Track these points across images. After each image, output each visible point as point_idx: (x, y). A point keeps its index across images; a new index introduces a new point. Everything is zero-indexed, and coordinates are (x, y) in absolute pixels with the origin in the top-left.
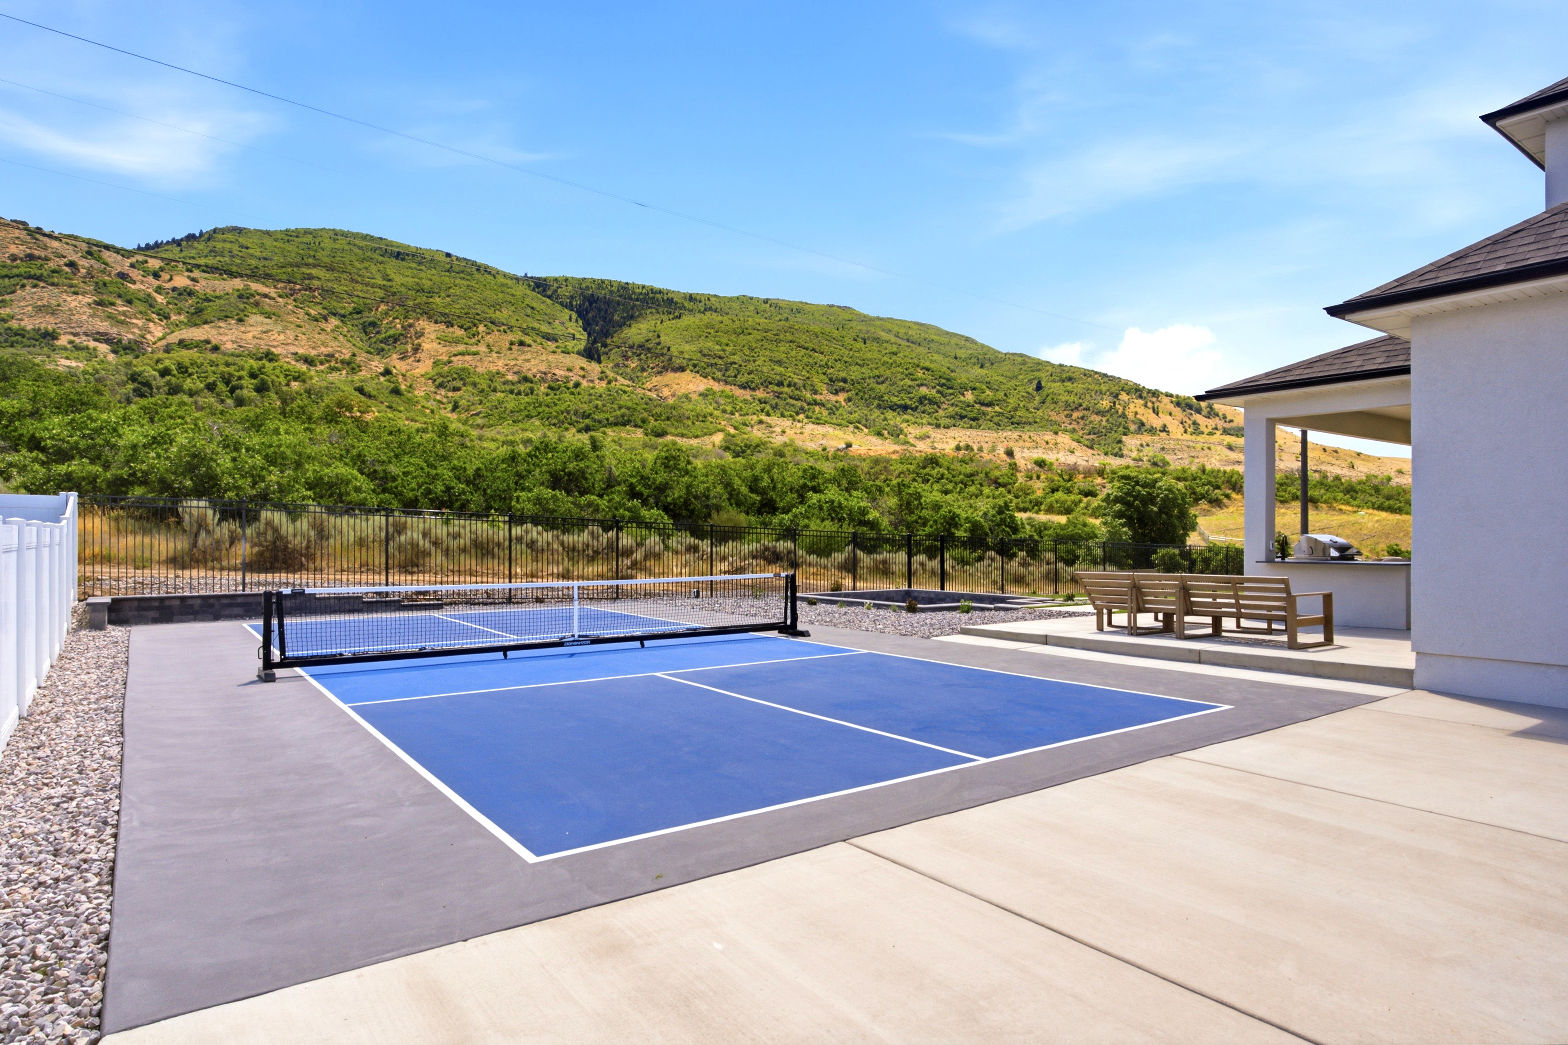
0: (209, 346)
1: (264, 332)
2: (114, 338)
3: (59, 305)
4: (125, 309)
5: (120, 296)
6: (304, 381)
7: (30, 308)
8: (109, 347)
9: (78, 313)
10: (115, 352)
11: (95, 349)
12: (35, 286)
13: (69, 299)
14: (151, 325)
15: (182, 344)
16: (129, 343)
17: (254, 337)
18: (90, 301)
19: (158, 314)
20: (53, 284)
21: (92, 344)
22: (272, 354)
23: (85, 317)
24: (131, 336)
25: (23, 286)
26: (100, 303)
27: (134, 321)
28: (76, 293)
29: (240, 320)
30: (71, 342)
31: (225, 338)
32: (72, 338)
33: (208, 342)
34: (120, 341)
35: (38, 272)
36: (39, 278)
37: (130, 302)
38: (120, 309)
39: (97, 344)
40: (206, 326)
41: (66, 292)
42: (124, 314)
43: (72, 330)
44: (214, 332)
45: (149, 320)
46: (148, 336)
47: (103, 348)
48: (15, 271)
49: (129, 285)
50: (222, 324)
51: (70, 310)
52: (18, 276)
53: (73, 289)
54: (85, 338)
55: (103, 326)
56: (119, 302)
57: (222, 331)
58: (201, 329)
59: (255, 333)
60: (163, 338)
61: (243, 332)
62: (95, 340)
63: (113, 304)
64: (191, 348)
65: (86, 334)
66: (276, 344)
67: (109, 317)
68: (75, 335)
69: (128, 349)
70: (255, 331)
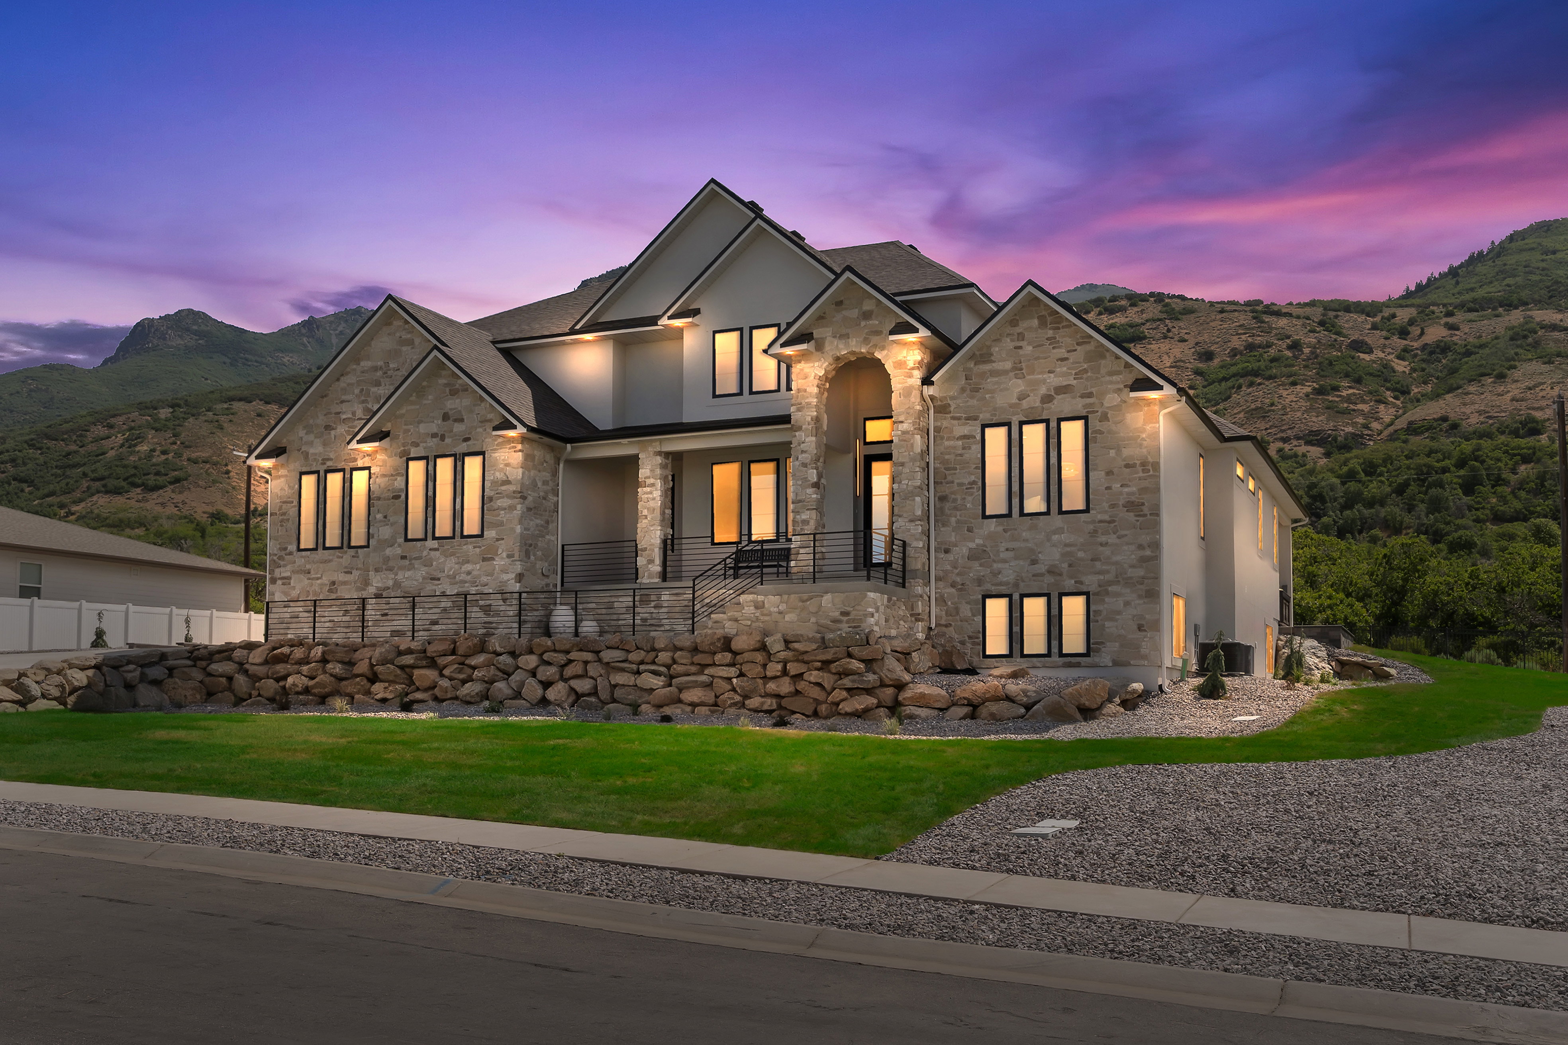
0: (1445, 425)
1: (1530, 389)
2: (1330, 436)
3: (1272, 404)
4: (1351, 391)
5: (1347, 375)
6: (1538, 461)
7: (1242, 415)
8: (1321, 450)
9: (1293, 410)
10: (1328, 455)
11: (1304, 455)
12: (1251, 384)
13: (1285, 393)
14: (1382, 407)
15: (1413, 429)
16: (1346, 439)
17: (1512, 400)
18: (1309, 390)
19: (1394, 390)
20: (1270, 378)
21: (1303, 449)
22: (1533, 420)
23: (1299, 414)
24: (1349, 429)
25: (1240, 387)
26: (1320, 391)
27: (1360, 406)
28: (1294, 384)
29: (1501, 377)
30: (1280, 450)
31: (1468, 410)
32: (1280, 445)
33: (1444, 419)
34: (1335, 439)
35: (1255, 365)
36: (1256, 373)
37: (1358, 381)
38: (1344, 393)
39: (1310, 448)
40: (1448, 397)
41: (1283, 384)
42: (1348, 399)
43: (1283, 435)
44: (1457, 401)
45: (1380, 402)
46: (1375, 425)
47: (1315, 451)
48: (1234, 369)
49: (1362, 356)
50: (1472, 389)
51: (1284, 408)
52: (1234, 375)
53: (1292, 379)
54: (1295, 443)
55: (1319, 422)
56: (1345, 383)
57: (1468, 399)
58: (1441, 402)
59: (1516, 392)
60: (1391, 424)
61: (1499, 395)
62: (1309, 443)
63: (1336, 388)
64: (1422, 433)
65: (1298, 438)
66: (1544, 403)
67: (1328, 408)
68: (1285, 440)
69: (1345, 447)
70: (1515, 390)
